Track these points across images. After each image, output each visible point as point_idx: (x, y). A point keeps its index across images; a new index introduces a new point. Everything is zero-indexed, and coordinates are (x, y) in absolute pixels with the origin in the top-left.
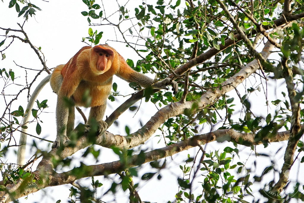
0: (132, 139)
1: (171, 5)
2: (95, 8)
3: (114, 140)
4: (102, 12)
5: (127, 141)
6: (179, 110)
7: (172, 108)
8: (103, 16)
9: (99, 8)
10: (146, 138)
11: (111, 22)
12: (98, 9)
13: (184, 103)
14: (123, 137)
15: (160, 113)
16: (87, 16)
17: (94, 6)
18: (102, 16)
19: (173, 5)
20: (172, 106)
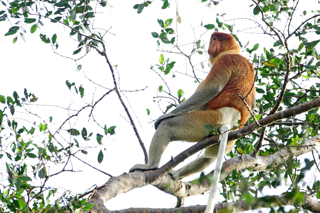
0: (192, 187)
1: (247, 49)
2: (169, 32)
3: (173, 184)
4: (174, 38)
5: (186, 188)
6: (249, 164)
7: (242, 161)
8: (175, 43)
9: (173, 34)
10: (207, 189)
11: (182, 52)
12: (171, 34)
13: (255, 157)
14: (183, 183)
15: (227, 164)
16: (158, 39)
17: (168, 30)
18: (173, 43)
19: (250, 49)
20: (243, 158)
